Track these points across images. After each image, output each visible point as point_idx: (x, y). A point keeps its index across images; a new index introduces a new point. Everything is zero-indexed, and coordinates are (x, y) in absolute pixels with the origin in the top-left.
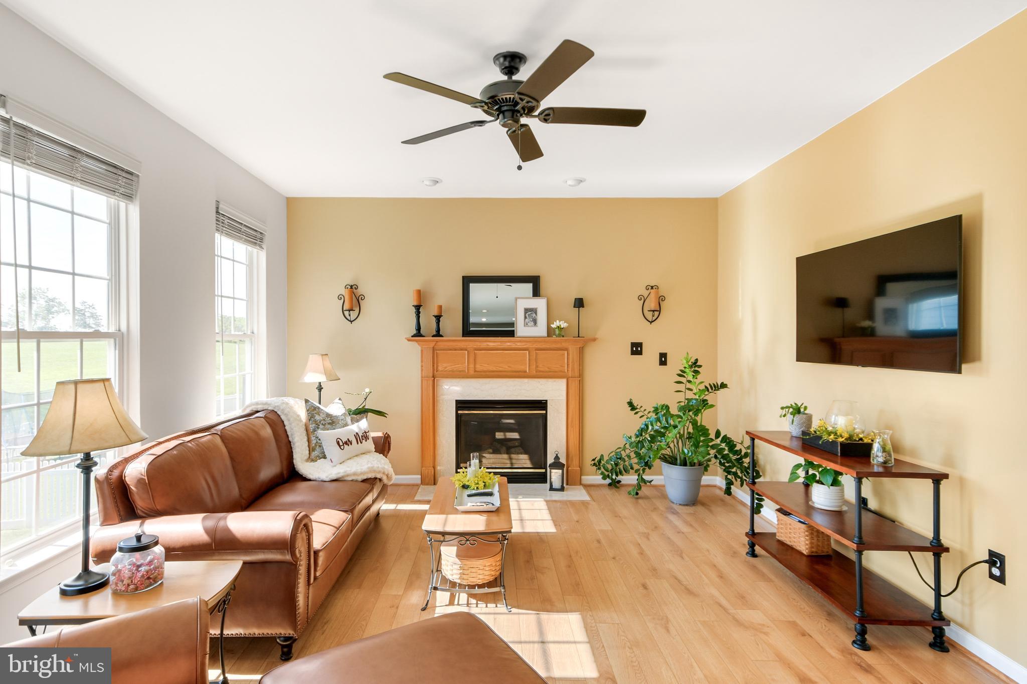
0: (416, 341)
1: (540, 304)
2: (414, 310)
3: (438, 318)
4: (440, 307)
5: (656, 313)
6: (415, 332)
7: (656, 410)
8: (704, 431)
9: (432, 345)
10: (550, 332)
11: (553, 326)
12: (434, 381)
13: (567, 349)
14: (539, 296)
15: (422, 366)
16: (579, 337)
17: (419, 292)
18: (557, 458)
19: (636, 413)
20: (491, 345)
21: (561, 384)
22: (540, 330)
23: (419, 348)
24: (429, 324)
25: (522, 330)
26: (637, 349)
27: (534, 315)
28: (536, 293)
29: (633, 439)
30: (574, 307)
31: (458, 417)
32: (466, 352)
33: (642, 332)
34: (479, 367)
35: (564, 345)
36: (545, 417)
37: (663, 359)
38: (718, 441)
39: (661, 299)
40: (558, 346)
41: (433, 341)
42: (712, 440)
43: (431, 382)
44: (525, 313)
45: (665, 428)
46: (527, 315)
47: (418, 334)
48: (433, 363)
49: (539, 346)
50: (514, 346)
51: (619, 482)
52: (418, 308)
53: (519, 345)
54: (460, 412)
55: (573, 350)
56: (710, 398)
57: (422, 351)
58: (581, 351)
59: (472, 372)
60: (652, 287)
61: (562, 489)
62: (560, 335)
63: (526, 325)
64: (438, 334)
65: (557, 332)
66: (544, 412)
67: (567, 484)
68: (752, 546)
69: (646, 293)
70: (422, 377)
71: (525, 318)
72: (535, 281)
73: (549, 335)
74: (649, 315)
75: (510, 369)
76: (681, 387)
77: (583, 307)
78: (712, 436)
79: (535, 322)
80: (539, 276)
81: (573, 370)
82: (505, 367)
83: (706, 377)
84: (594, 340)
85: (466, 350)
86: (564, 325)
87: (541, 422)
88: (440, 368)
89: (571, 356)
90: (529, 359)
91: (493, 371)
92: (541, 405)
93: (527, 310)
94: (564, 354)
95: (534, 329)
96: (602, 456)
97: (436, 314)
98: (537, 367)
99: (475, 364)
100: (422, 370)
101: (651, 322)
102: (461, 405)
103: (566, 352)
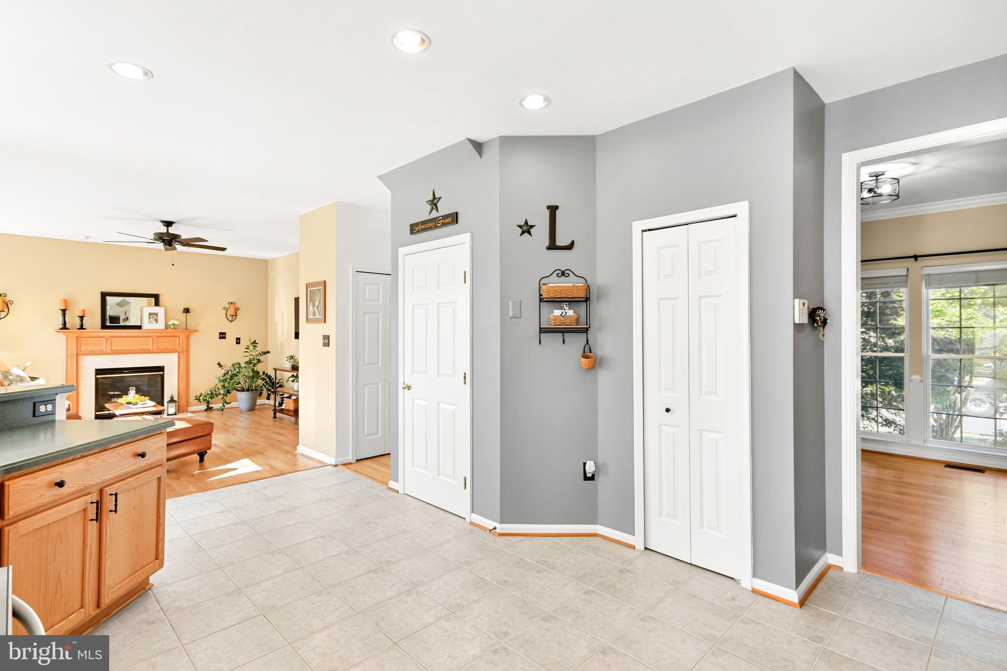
0: (62, 332)
1: (160, 310)
2: (61, 312)
3: (82, 318)
4: (84, 311)
5: (234, 317)
6: (61, 326)
7: (233, 365)
8: (258, 372)
9: (77, 334)
10: (167, 326)
11: (169, 323)
12: (77, 358)
13: (178, 336)
14: (159, 306)
15: (67, 348)
16: (186, 329)
17: (65, 301)
18: (172, 397)
19: (222, 369)
20: (124, 334)
21: (176, 355)
22: (161, 325)
23: (65, 337)
24: (73, 320)
25: (146, 326)
26: (222, 336)
27: (156, 317)
28: (157, 304)
29: (221, 378)
30: (184, 312)
31: (97, 379)
32: (104, 339)
33: (226, 327)
34: (114, 348)
35: (177, 334)
36: (163, 376)
37: (238, 341)
38: (264, 376)
39: (236, 310)
40: (172, 334)
41: (77, 332)
42: (261, 376)
43: (75, 359)
44: (150, 315)
45: (238, 372)
46: (151, 317)
47: (64, 327)
48: (77, 346)
49: (157, 335)
50: (141, 335)
51: (212, 408)
52: (64, 311)
53: (145, 334)
54: (98, 376)
55: (183, 337)
56: (262, 358)
57: (67, 339)
58: (188, 337)
59: (109, 351)
60: (232, 303)
61: (175, 414)
62: (174, 329)
63: (150, 322)
64: (82, 328)
65: (172, 326)
66: (162, 373)
67: (178, 413)
68: (275, 414)
69: (228, 306)
70: (67, 355)
71: (149, 318)
72: (156, 297)
73: (166, 328)
74: (230, 318)
75: (138, 349)
76: (247, 354)
77: (189, 312)
78: (261, 374)
79: (156, 321)
80: (159, 295)
81: (182, 348)
82: (135, 347)
83: (260, 348)
84: (197, 331)
85: (104, 337)
86: (176, 323)
87: (159, 379)
88: (83, 349)
89: (181, 341)
90: (152, 343)
91: (125, 350)
92: (161, 369)
93: (150, 314)
94: (176, 340)
95: (156, 324)
96: (201, 394)
97: (80, 315)
98: (158, 347)
99: (111, 345)
100: (67, 351)
101: (231, 322)
102: (99, 372)
103: (178, 339)
